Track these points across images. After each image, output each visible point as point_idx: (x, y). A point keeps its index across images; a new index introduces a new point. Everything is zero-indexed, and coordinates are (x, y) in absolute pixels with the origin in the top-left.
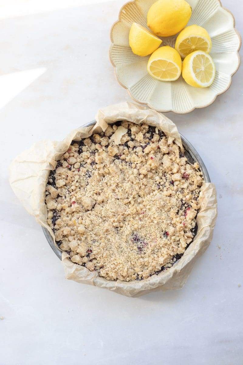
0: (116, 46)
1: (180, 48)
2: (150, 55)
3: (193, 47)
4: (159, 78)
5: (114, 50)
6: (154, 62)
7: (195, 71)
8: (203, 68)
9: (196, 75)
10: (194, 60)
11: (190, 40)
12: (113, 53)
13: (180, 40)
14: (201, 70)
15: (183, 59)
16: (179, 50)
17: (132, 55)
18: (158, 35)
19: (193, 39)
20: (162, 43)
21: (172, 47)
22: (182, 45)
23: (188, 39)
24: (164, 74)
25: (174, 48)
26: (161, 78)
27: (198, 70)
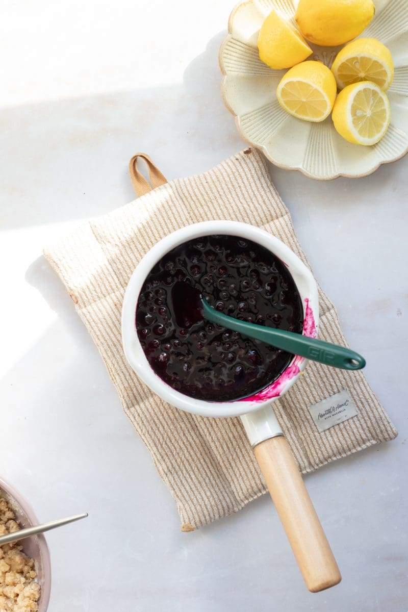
0: (234, 41)
1: (339, 70)
2: (287, 70)
3: (362, 75)
4: (293, 112)
5: (230, 46)
6: (290, 82)
7: (354, 113)
8: (369, 113)
9: (354, 119)
10: (357, 94)
11: (359, 61)
12: (226, 51)
13: (343, 57)
14: (365, 114)
15: (339, 90)
16: (337, 73)
17: (258, 62)
18: (307, 39)
19: (364, 61)
20: (312, 54)
21: (328, 66)
22: (343, 66)
23: (356, 58)
24: (304, 107)
25: (330, 69)
26: (296, 112)
27: (359, 113)
